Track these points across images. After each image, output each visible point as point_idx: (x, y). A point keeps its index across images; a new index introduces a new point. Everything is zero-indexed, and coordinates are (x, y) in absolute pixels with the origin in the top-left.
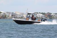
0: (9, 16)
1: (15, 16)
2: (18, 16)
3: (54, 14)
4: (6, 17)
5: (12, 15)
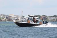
0: (3, 19)
3: (50, 17)
5: (7, 18)
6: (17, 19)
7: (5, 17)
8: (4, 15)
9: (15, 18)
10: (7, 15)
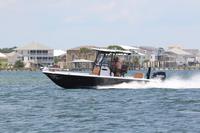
0: (146, 61)
1: (168, 59)
2: (178, 62)
4: (137, 62)
5: (159, 58)
6: (192, 60)
7: (154, 56)
8: (150, 50)
9: (186, 57)
10: (161, 50)
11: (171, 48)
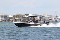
11: (44, 15)
